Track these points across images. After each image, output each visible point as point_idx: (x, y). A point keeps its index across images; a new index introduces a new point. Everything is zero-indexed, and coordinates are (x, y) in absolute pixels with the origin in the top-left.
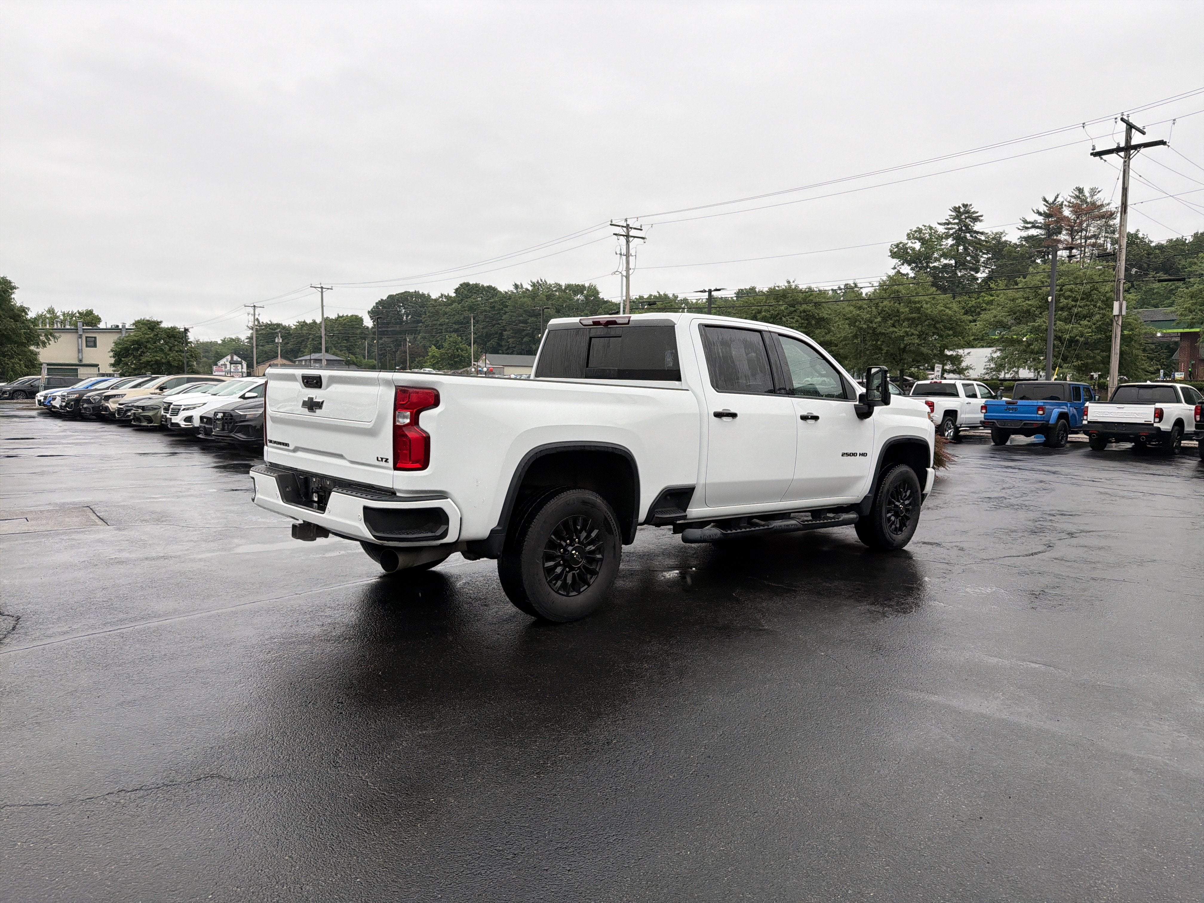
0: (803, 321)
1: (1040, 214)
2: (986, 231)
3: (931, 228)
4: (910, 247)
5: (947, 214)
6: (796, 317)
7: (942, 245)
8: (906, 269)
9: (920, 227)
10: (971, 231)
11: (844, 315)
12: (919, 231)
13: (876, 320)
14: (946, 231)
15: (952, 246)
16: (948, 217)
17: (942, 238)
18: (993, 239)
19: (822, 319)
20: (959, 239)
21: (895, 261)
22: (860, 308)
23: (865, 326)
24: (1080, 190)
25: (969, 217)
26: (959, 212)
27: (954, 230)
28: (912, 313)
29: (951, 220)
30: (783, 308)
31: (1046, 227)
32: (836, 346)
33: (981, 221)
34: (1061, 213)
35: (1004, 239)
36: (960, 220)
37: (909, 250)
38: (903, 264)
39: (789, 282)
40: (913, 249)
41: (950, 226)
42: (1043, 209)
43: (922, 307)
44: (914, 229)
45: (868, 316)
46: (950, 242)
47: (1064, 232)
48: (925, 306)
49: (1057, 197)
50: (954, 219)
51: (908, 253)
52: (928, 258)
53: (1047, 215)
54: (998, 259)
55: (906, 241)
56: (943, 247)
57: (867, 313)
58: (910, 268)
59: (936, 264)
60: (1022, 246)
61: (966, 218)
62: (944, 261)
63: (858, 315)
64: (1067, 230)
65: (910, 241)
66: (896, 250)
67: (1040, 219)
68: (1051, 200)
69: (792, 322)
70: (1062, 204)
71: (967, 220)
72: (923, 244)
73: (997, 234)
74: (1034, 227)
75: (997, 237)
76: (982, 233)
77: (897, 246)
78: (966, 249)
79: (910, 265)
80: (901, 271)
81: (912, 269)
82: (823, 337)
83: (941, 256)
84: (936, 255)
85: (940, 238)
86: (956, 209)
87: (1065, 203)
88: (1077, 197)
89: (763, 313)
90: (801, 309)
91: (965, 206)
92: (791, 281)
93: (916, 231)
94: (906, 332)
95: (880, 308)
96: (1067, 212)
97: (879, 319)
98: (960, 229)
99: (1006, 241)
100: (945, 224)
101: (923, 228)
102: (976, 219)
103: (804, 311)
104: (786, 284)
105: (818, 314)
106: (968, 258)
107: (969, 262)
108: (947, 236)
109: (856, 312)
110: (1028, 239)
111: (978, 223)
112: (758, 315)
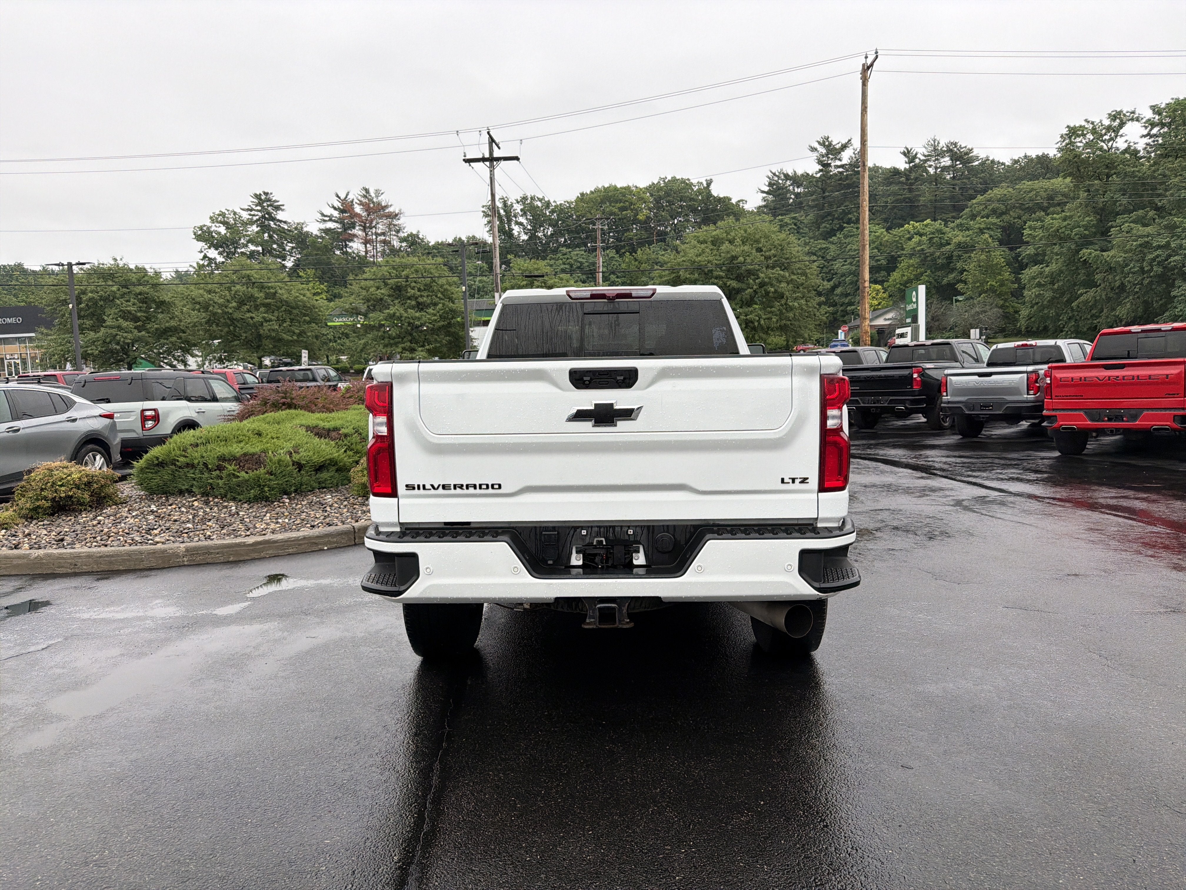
0: (141, 305)
1: (335, 208)
2: (289, 221)
3: (235, 213)
4: (215, 231)
5: (249, 201)
6: (132, 300)
7: (248, 231)
8: (213, 253)
9: (224, 211)
10: (273, 219)
11: (194, 299)
12: (223, 214)
13: (230, 305)
14: (250, 217)
15: (257, 232)
16: (251, 204)
17: (247, 224)
18: (296, 228)
19: (163, 303)
20: (265, 228)
21: (201, 244)
22: (209, 292)
23: (220, 311)
24: (367, 191)
25: (271, 205)
26: (261, 199)
27: (257, 217)
28: (266, 298)
29: (254, 207)
30: (114, 288)
31: (340, 221)
32: (184, 332)
33: (283, 210)
34: (353, 209)
35: (305, 229)
36: (263, 207)
37: (214, 234)
38: (209, 248)
39: (115, 260)
40: (219, 233)
41: (252, 213)
42: (337, 204)
43: (276, 292)
44: (217, 212)
45: (222, 300)
46: (255, 228)
47: (357, 228)
48: (280, 291)
49: (347, 195)
50: (256, 206)
51: (213, 237)
52: (235, 243)
53: (342, 211)
54: (302, 249)
55: (210, 224)
56: (249, 233)
57: (220, 297)
58: (217, 252)
59: (243, 250)
60: (322, 237)
61: (268, 206)
62: (252, 247)
63: (210, 299)
64: (360, 225)
65: (213, 225)
66: (200, 232)
67: (336, 214)
68: (343, 196)
69: (130, 306)
70: (352, 202)
71: (270, 208)
72: (227, 228)
73: (298, 224)
74: (331, 220)
75: (299, 228)
76: (285, 222)
77: (201, 228)
78: (270, 237)
79: (217, 249)
80: (208, 255)
81: (220, 253)
82: (167, 322)
83: (248, 242)
84: (242, 241)
85: (245, 224)
86: (258, 196)
87: (356, 200)
88: (365, 196)
89: (90, 294)
90: (138, 291)
91: (266, 194)
92: (118, 259)
93: (219, 215)
94: (263, 318)
95: (233, 292)
96: (358, 209)
97: (234, 304)
98: (263, 217)
99: (307, 232)
100: (248, 210)
101: (227, 213)
102: (278, 208)
103: (140, 294)
104: (112, 262)
105: (158, 297)
106: (275, 246)
107: (275, 250)
108: (251, 223)
109: (207, 296)
110: (327, 231)
111: (280, 212)
112: (82, 296)
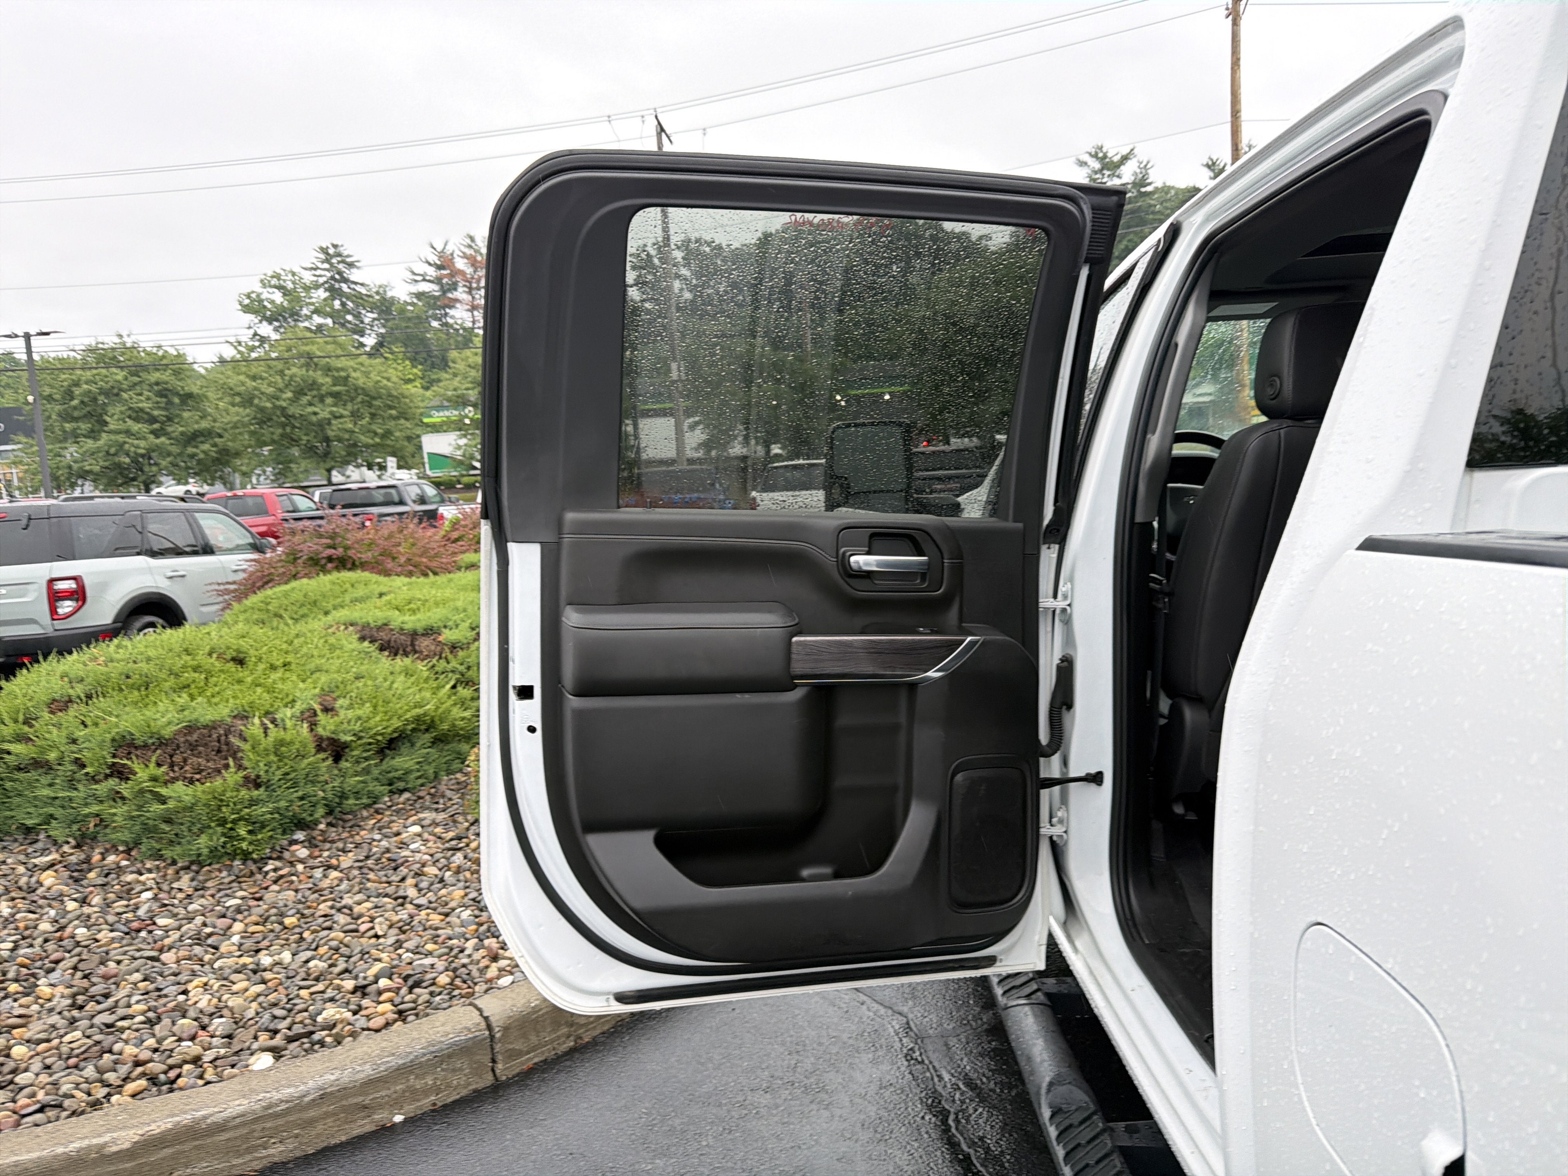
0: (159, 399)
1: (430, 264)
2: (367, 282)
3: (294, 274)
4: (267, 299)
5: (313, 257)
6: (146, 393)
7: (311, 298)
8: (266, 329)
9: (279, 271)
10: (346, 280)
11: (231, 389)
12: (277, 276)
13: (284, 396)
14: (315, 279)
15: (325, 300)
16: (315, 261)
17: (310, 288)
18: (377, 293)
19: (190, 396)
20: (334, 292)
21: (250, 318)
22: (254, 378)
23: (269, 405)
24: (472, 239)
25: (343, 262)
26: (328, 254)
27: (325, 279)
28: (334, 385)
29: (320, 265)
30: (119, 377)
31: (438, 281)
32: (221, 436)
33: (358, 268)
34: (453, 264)
35: (389, 294)
36: (331, 264)
37: (266, 303)
38: (261, 322)
39: (120, 336)
40: (272, 302)
41: (318, 272)
42: (434, 259)
43: (348, 376)
44: (270, 273)
45: (272, 389)
46: (322, 294)
47: (460, 289)
48: (353, 374)
49: (446, 245)
50: (323, 262)
51: (265, 307)
52: (295, 315)
53: (439, 267)
54: (387, 320)
55: (260, 290)
56: (314, 300)
57: (269, 385)
58: (271, 327)
59: (306, 324)
60: (413, 304)
61: (339, 262)
62: (317, 320)
63: (256, 389)
64: (465, 286)
65: (265, 290)
66: (247, 301)
67: (432, 272)
68: (439, 249)
69: (141, 401)
70: (452, 254)
71: (341, 266)
72: (285, 295)
73: (380, 287)
74: (424, 280)
75: (381, 291)
76: (362, 285)
77: (248, 296)
78: (343, 304)
79: (270, 323)
80: (259, 332)
81: (276, 330)
82: (197, 423)
83: (313, 312)
84: (305, 311)
85: (307, 288)
86: (324, 250)
87: (457, 252)
88: (470, 247)
89: (85, 386)
90: (153, 380)
91: (335, 246)
92: (124, 334)
93: (272, 277)
94: (331, 413)
95: (287, 378)
96: (461, 264)
97: (289, 395)
98: (333, 278)
99: (392, 297)
100: (312, 269)
101: (282, 273)
102: (351, 265)
103: (157, 384)
104: (117, 340)
105: (182, 388)
106: (349, 317)
107: (349, 322)
108: (317, 286)
109: (251, 384)
110: (419, 295)
111: (354, 270)
112: (74, 389)
